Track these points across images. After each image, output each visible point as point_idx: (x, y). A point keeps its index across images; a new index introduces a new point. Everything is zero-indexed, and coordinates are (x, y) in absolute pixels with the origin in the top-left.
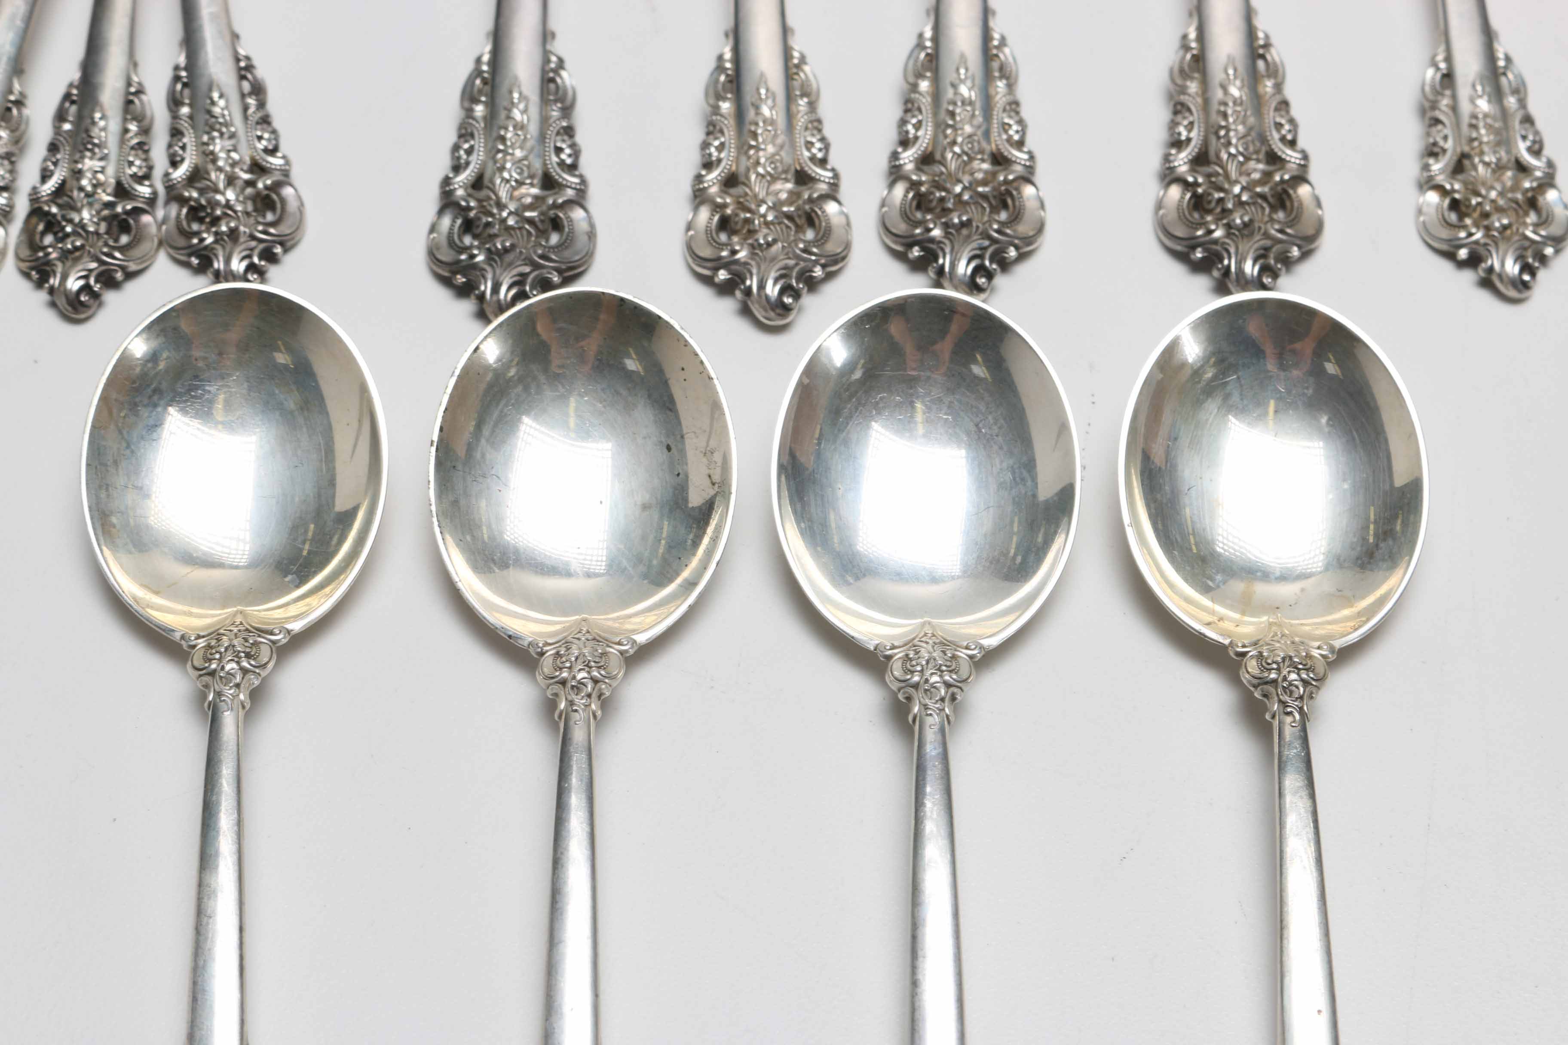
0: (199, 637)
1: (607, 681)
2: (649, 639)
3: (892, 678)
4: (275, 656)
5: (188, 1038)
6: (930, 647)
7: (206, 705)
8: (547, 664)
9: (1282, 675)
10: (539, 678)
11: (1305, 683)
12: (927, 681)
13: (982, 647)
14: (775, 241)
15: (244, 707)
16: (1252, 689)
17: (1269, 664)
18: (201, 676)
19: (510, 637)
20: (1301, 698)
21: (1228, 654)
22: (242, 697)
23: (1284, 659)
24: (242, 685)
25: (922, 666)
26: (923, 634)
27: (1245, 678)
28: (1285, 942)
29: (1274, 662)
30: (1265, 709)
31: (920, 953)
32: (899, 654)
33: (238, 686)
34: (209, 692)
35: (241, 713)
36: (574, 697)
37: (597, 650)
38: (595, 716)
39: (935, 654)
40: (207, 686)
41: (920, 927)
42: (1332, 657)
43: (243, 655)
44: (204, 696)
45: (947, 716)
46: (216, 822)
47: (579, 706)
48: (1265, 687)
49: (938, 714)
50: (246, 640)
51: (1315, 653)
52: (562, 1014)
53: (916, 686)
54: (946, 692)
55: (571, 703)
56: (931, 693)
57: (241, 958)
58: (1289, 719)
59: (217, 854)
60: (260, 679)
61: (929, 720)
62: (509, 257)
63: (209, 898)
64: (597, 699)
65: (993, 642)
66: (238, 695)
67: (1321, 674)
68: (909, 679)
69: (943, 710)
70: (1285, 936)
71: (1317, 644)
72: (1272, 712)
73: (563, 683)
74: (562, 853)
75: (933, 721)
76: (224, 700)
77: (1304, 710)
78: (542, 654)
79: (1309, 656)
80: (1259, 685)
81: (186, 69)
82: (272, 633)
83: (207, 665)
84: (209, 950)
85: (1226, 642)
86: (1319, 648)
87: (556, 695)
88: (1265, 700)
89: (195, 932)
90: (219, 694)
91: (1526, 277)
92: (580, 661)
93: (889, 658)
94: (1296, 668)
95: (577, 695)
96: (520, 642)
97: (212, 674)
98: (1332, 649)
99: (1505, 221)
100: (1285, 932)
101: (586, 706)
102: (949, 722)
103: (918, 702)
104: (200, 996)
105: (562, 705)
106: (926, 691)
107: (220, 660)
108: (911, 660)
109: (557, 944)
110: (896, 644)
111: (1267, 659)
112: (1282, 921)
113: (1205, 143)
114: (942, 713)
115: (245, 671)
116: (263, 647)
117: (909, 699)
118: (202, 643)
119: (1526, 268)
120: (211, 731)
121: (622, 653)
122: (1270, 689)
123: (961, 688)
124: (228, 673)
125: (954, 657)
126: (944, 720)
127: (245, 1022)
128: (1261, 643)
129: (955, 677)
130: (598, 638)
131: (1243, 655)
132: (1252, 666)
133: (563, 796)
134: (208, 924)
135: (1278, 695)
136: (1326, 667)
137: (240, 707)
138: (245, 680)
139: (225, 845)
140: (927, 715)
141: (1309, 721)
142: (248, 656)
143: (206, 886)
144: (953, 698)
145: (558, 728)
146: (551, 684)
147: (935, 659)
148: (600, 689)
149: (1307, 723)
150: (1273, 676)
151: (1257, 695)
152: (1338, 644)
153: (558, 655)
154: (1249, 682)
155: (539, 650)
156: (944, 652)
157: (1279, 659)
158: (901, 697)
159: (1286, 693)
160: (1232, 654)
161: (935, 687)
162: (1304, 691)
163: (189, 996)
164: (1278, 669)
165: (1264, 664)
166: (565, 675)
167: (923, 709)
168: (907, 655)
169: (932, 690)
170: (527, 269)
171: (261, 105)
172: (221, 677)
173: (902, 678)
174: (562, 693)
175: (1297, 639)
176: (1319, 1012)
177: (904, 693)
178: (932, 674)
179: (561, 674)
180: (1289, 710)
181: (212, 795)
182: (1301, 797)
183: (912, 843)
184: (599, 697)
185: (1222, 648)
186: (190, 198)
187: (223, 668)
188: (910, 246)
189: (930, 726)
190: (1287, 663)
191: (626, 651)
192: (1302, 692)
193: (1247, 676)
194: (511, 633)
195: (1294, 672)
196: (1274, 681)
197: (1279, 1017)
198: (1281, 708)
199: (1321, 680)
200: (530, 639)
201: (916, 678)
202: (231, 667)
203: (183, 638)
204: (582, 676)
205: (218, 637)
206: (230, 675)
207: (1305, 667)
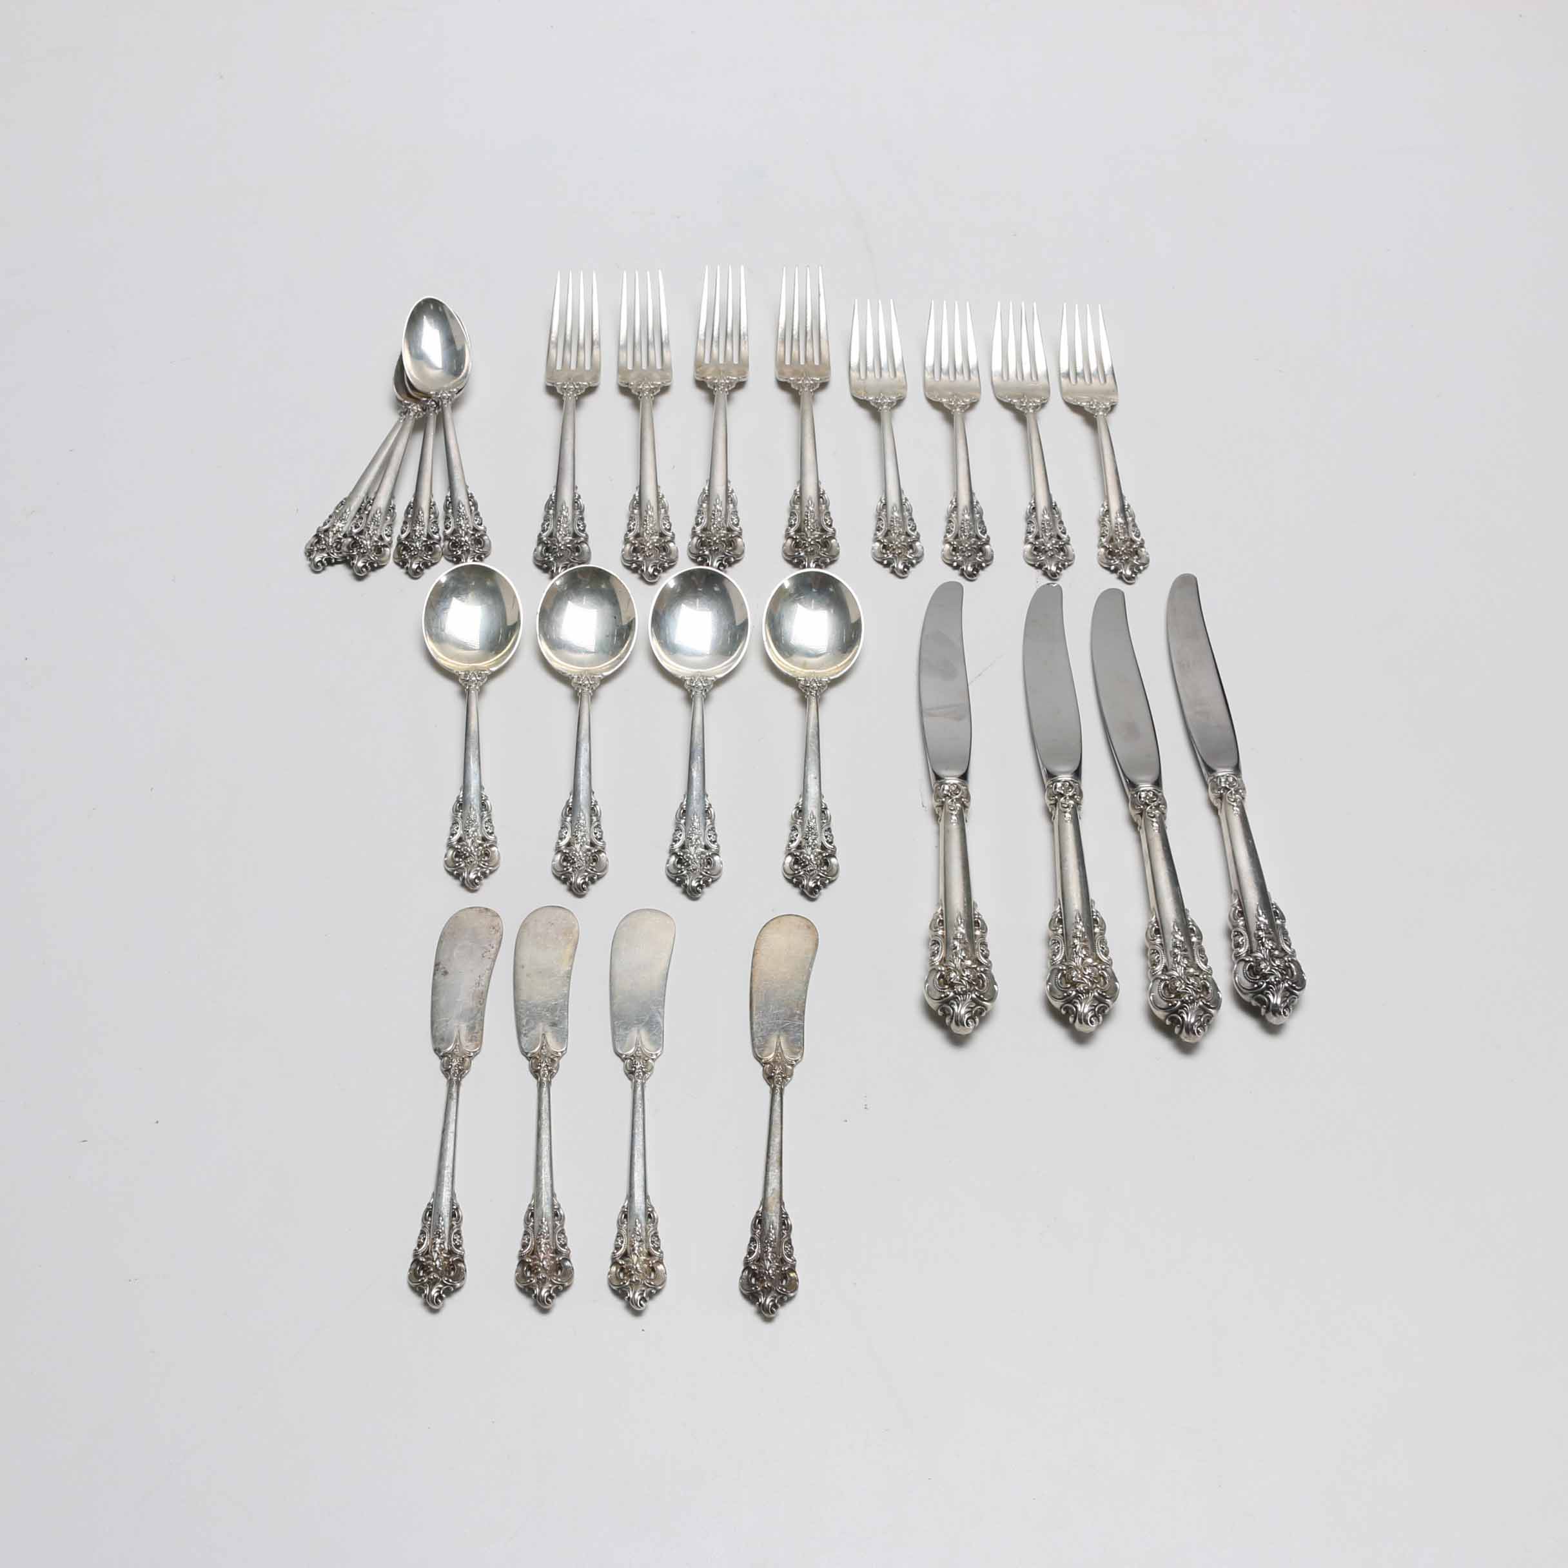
1: (595, 686)
2: (609, 674)
3: (686, 685)
4: (487, 678)
6: (699, 677)
8: (574, 681)
10: (572, 684)
11: (820, 688)
12: (698, 686)
13: (715, 678)
14: (652, 554)
15: (477, 691)
16: (802, 689)
17: (808, 683)
18: (462, 684)
20: (818, 692)
21: (794, 680)
22: (477, 688)
24: (477, 685)
25: (696, 683)
26: (697, 674)
30: (806, 695)
32: (689, 679)
35: (477, 693)
37: (591, 677)
39: (701, 678)
40: (465, 687)
42: (829, 682)
47: (586, 691)
48: (806, 688)
50: (478, 673)
51: (823, 681)
53: (694, 687)
54: (704, 689)
55: (583, 690)
58: (812, 697)
60: (483, 683)
61: (698, 696)
62: (562, 559)
64: (591, 689)
65: (720, 677)
67: (825, 686)
68: (692, 685)
69: (702, 693)
72: (808, 695)
73: (580, 685)
76: (472, 688)
77: (818, 695)
78: (573, 678)
80: (804, 688)
81: (450, 497)
82: (487, 670)
83: (464, 681)
86: (825, 678)
87: (577, 690)
88: (806, 692)
91: (906, 570)
92: (585, 680)
93: (685, 680)
95: (585, 688)
96: (566, 674)
97: (466, 684)
98: (829, 679)
99: (900, 551)
103: (694, 691)
105: (580, 691)
106: (697, 688)
108: (692, 681)
110: (688, 676)
111: (807, 681)
113: (800, 525)
115: (478, 680)
116: (484, 675)
117: (691, 691)
118: (463, 673)
119: (905, 566)
120: (467, 701)
121: (600, 678)
122: (808, 689)
123: (709, 688)
125: (706, 680)
126: (702, 696)
128: (805, 677)
129: (707, 685)
130: (592, 674)
131: (800, 680)
132: (802, 683)
135: (810, 690)
136: (828, 685)
141: (819, 698)
142: (479, 676)
144: (706, 691)
146: (576, 686)
147: (701, 681)
149: (819, 701)
150: (809, 685)
151: (803, 691)
152: (831, 679)
153: (578, 677)
154: (801, 687)
156: (704, 679)
157: (812, 681)
158: (689, 690)
159: (813, 690)
164: (811, 684)
165: (806, 683)
166: (581, 682)
168: (691, 678)
169: (699, 688)
170: (567, 563)
171: (476, 509)
173: (689, 685)
175: (817, 676)
178: (699, 684)
180: (814, 695)
182: (815, 720)
185: (793, 678)
186: (453, 539)
188: (698, 557)
191: (602, 678)
192: (818, 690)
194: (562, 672)
195: (816, 685)
196: (809, 687)
198: (811, 694)
199: (824, 688)
200: (569, 674)
201: (694, 685)
202: (474, 678)
203: (457, 672)
204: (587, 682)
205: (469, 672)
206: (473, 681)
207: (820, 683)
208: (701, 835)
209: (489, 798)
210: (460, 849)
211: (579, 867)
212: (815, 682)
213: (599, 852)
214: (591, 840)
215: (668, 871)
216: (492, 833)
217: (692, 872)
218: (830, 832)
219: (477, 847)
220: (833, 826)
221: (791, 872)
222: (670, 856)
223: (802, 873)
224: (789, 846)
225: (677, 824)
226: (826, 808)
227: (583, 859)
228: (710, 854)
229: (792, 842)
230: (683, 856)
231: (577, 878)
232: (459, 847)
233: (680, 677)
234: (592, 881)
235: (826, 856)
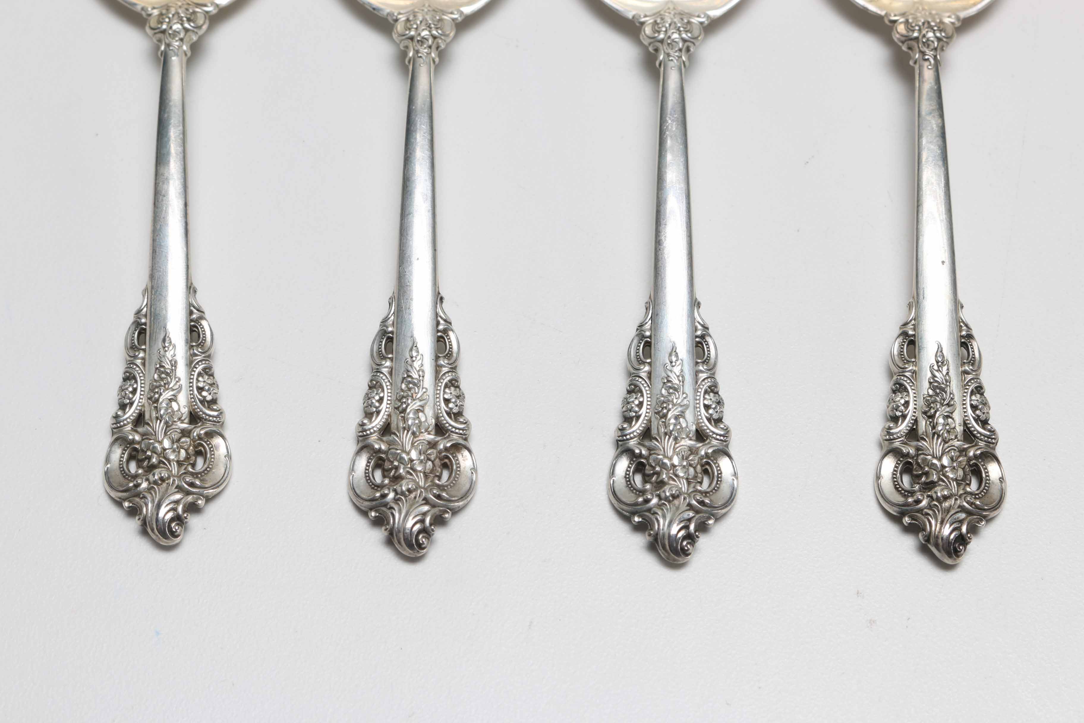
0: (154, 8)
1: (443, 37)
2: (473, 11)
3: (645, 37)
4: (207, 22)
5: (150, 277)
6: (672, 16)
7: (159, 53)
8: (400, 27)
9: (922, 34)
10: (395, 36)
11: (939, 39)
12: (669, 37)
13: (708, 17)
15: (186, 55)
16: (900, 44)
17: (912, 27)
18: (155, 33)
19: (374, 9)
20: (936, 49)
21: (884, 22)
22: (185, 48)
23: (924, 24)
24: (185, 40)
25: (666, 28)
26: (667, 8)
27: (896, 37)
28: (920, 215)
29: (916, 25)
30: (909, 57)
31: (663, 222)
32: (650, 20)
33: (181, 40)
34: (162, 44)
35: (185, 59)
36: (419, 47)
37: (435, 17)
38: (434, 62)
39: (675, 20)
40: (160, 41)
41: (663, 205)
42: (958, 24)
43: (185, 19)
44: (158, 48)
45: (684, 62)
46: (167, 132)
47: (423, 54)
48: (910, 42)
49: (677, 60)
50: (187, 10)
51: (947, 20)
52: (411, 262)
53: (662, 41)
54: (683, 45)
55: (417, 52)
56: (672, 45)
57: (186, 224)
58: (926, 64)
59: (169, 153)
60: (197, 36)
61: (671, 64)
63: (163, 183)
64: (435, 49)
65: (716, 13)
66: (182, 46)
67: (950, 34)
68: (657, 37)
69: (681, 57)
70: (920, 211)
71: (948, 14)
72: (915, 60)
73: (412, 38)
74: (410, 154)
75: (673, 64)
76: (172, 50)
77: (937, 58)
78: (396, 20)
79: (941, 22)
80: (906, 41)
82: (205, 6)
83: (159, 26)
84: (164, 218)
85: (883, 13)
86: (949, 17)
87: (407, 47)
88: (910, 52)
89: (153, 206)
90: (168, 45)
92: (423, 24)
93: (642, 24)
94: (932, 29)
95: (421, 46)
96: (381, 12)
97: (164, 32)
98: (958, 18)
100: (920, 208)
101: (427, 54)
102: (685, 66)
103: (663, 52)
104: (157, 249)
105: (411, 54)
106: (669, 44)
107: (169, 23)
108: (658, 24)
109: (408, 215)
110: (648, 14)
111: (911, 23)
112: (918, 201)
114: (680, 59)
115: (186, 30)
116: (198, 15)
117: (657, 50)
118: (156, 12)
120: (163, 73)
121: (453, 20)
122: (914, 43)
123: (694, 43)
124: (175, 31)
125: (689, 22)
126: (681, 64)
127: (189, 266)
128: (907, 14)
129: (689, 35)
130: (436, 10)
131: (895, 22)
132: (901, 28)
133: (411, 115)
134: (162, 200)
135: (919, 47)
136: (954, 31)
137: (184, 54)
138: (187, 36)
139: (174, 148)
140: (669, 60)
141: (940, 65)
142: (189, 20)
143: (162, 174)
144: (688, 50)
145: (408, 70)
146: (402, 40)
147: (675, 23)
148: (438, 43)
149: (939, 68)
150: (916, 34)
151: (904, 48)
152: (963, 15)
153: (408, 20)
154: (898, 39)
155: (395, 18)
156: (682, 19)
157: (920, 24)
158: (651, 49)
159: (924, 45)
160: (886, 21)
161: (675, 42)
162: (938, 45)
163: (150, 249)
164: (920, 30)
165: (909, 27)
166: (413, 33)
167: (666, 56)
168: (655, 21)
169: (673, 43)
172: (170, 34)
173: (652, 36)
174: (411, 45)
175: (934, 12)
176: (943, 262)
177: (653, 46)
178: (673, 33)
179: (410, 32)
180: (927, 57)
181: (164, 113)
182: (934, 117)
183: (658, 148)
184: (438, 48)
185: (880, 18)
187: (171, 28)
189: (671, 68)
190: (926, 25)
191: (456, 19)
192: (936, 45)
193: (898, 36)
194: (374, 7)
195: (931, 31)
196: (917, 38)
197: (915, 267)
198: (921, 56)
199: (949, 38)
200: (388, 10)
201: (662, 36)
202: (177, 27)
203: (143, 9)
204: (425, 33)
205: (168, 8)
206: (176, 33)
207: (941, 31)
208: (687, 406)
209: (207, 315)
210: (139, 443)
211: (410, 491)
212: (931, 28)
213: (457, 447)
214: (437, 418)
215: (614, 493)
216: (214, 401)
217: (669, 502)
218: (982, 394)
219: (178, 440)
220: (985, 378)
221: (899, 499)
222: (617, 457)
223: (924, 503)
224: (888, 431)
225: (633, 375)
226: (970, 336)
227: (419, 468)
228: (710, 451)
229: (895, 419)
230: (647, 458)
231: (407, 515)
232: (137, 438)
233: (630, 15)
234: (439, 521)
235: (975, 457)
